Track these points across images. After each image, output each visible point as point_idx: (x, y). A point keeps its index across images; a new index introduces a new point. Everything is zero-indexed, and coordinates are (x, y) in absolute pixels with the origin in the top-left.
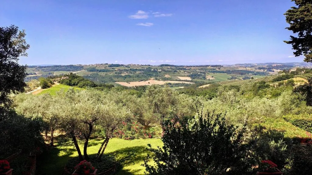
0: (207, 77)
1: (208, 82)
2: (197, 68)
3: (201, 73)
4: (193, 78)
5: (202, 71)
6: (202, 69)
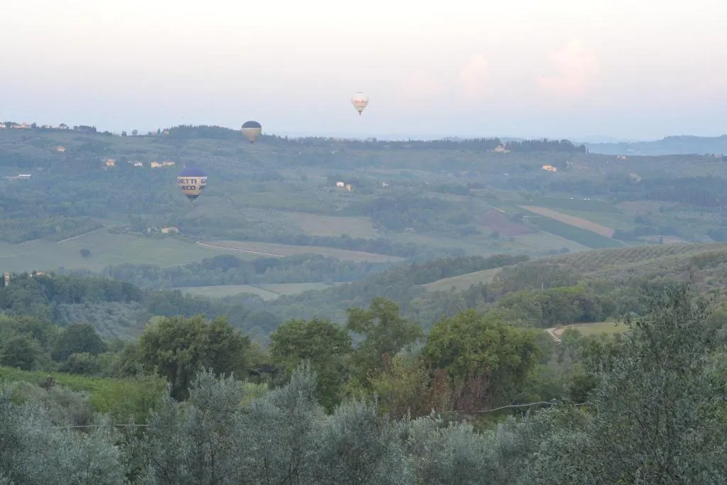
2: (416, 154)
5: (451, 180)
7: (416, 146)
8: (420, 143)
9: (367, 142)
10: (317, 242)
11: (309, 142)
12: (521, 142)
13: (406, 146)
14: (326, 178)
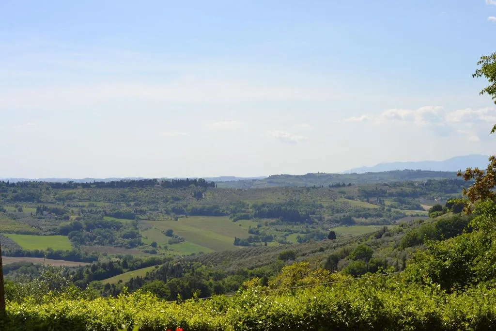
0: (143, 234)
1: (146, 258)
2: (99, 191)
3: (119, 215)
4: (82, 242)
5: (124, 208)
6: (123, 198)
7: (100, 185)
8: (102, 183)
9: (65, 184)
10: (29, 255)
11: (25, 185)
12: (171, 181)
13: (92, 186)
14: (36, 209)
